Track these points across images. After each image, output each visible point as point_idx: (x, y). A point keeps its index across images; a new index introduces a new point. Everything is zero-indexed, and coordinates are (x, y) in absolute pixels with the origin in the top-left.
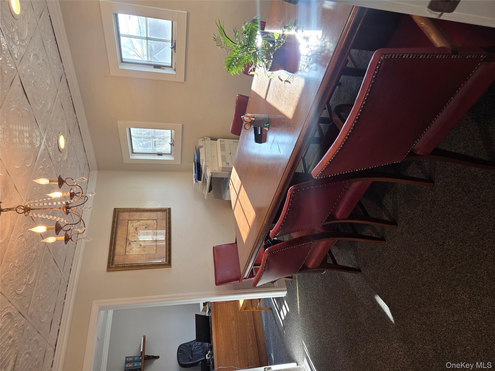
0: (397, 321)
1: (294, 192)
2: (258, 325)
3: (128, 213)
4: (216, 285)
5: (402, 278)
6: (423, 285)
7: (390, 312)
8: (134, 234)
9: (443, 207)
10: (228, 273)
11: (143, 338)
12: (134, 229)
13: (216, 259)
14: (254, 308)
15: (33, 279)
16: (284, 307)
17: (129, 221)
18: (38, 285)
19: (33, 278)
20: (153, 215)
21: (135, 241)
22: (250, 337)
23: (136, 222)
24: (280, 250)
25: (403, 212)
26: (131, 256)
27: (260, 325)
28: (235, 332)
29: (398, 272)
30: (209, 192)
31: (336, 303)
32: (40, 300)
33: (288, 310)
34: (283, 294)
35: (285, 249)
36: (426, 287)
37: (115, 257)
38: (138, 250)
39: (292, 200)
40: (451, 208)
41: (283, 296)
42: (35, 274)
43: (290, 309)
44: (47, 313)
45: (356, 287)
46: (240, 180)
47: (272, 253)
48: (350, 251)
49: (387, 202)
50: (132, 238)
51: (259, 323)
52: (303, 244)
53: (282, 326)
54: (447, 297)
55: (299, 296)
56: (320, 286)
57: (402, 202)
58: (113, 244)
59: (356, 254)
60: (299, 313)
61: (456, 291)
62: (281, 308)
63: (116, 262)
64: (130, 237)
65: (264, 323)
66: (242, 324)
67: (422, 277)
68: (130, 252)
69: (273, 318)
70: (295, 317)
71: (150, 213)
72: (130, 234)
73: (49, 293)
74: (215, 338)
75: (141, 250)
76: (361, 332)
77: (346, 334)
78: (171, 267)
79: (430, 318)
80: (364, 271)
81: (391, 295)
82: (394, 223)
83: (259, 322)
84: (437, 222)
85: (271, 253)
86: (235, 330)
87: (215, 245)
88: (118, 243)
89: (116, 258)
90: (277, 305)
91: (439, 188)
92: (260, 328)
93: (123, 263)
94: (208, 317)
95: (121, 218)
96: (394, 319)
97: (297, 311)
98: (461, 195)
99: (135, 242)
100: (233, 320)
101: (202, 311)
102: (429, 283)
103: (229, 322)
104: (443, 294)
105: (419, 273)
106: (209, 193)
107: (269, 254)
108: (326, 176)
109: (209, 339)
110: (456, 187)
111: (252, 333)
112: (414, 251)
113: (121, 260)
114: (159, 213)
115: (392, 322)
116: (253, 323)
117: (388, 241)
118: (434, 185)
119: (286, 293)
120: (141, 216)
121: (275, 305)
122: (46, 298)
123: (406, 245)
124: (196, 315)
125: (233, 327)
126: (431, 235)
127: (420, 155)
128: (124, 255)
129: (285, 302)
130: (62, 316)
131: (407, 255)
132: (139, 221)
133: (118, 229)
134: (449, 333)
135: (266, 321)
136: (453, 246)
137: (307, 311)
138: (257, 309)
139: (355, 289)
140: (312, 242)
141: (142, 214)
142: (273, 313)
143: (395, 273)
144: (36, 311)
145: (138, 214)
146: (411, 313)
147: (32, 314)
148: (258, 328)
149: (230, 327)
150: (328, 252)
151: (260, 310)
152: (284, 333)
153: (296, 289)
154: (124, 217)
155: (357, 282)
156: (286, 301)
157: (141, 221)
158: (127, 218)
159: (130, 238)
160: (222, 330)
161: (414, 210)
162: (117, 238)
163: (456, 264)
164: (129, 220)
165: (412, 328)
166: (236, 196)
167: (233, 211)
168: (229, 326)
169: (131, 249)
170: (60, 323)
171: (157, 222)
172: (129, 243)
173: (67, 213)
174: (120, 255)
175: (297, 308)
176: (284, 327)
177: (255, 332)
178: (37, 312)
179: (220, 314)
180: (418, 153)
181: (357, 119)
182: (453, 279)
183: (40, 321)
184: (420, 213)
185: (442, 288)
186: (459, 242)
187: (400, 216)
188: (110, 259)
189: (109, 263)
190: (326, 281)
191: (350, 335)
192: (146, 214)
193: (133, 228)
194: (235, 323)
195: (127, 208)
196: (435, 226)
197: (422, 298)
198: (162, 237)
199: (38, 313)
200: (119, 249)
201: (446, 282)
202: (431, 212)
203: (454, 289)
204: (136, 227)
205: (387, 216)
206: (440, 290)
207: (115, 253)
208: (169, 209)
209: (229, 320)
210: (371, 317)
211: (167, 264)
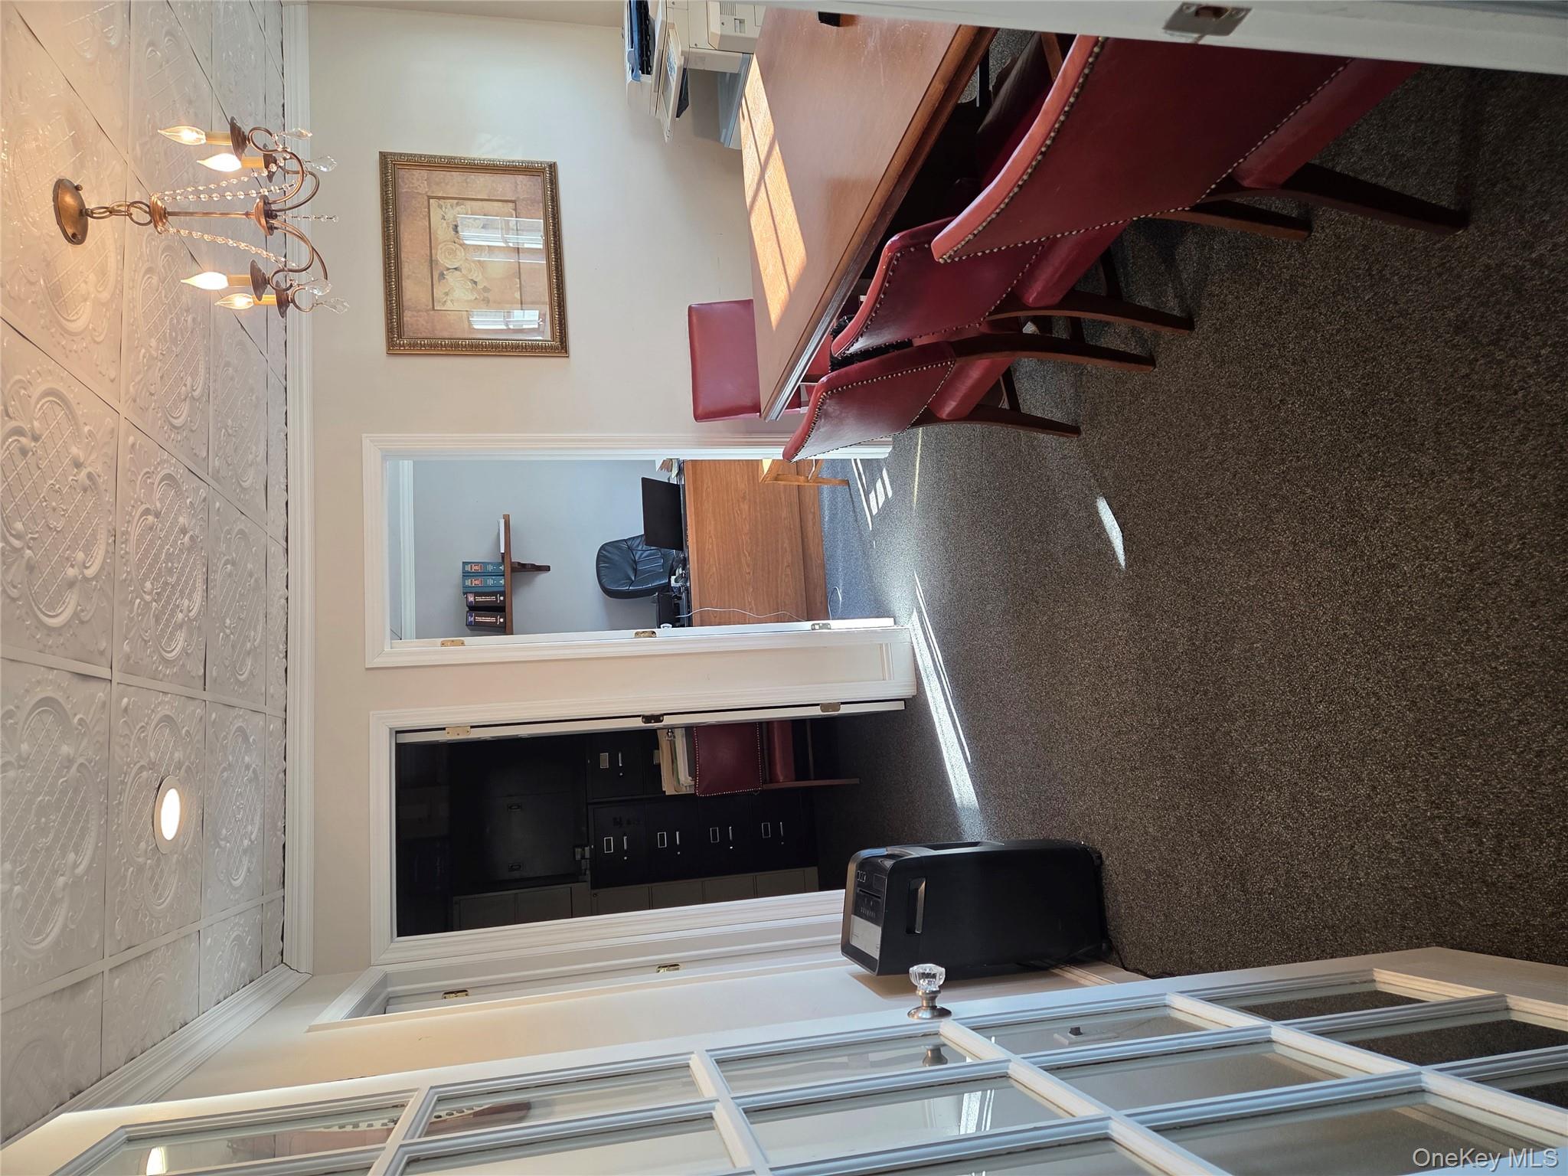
0: (1130, 566)
1: (899, 255)
2: (810, 517)
3: (424, 173)
4: (696, 420)
5: (1167, 470)
6: (1208, 495)
7: (1121, 543)
8: (451, 246)
9: (1309, 308)
10: (729, 391)
11: (503, 520)
12: (451, 229)
13: (697, 344)
14: (802, 478)
15: (200, 385)
16: (879, 484)
17: (431, 200)
18: (217, 396)
19: (201, 382)
20: (504, 185)
21: (455, 269)
22: (786, 545)
23: (452, 206)
24: (857, 383)
25: (1217, 295)
26: (449, 315)
27: (814, 517)
28: (747, 528)
29: (1163, 454)
30: (678, 116)
31: (1006, 499)
32: (229, 435)
33: (890, 494)
34: (882, 452)
35: (872, 380)
36: (1213, 500)
37: (405, 314)
38: (469, 299)
39: (891, 274)
40: (1325, 315)
41: (882, 457)
42: (203, 371)
43: (894, 493)
44: (251, 465)
45: (1059, 470)
46: (772, 118)
47: (837, 390)
48: (1064, 373)
49: (1186, 254)
50: (445, 257)
51: (814, 513)
52: (925, 368)
53: (871, 529)
54: (1249, 532)
55: (920, 464)
56: (976, 449)
57: (1222, 265)
58: (393, 274)
59: (1079, 384)
60: (914, 506)
61: (1271, 523)
62: (872, 484)
63: (408, 331)
64: (439, 252)
65: (827, 513)
66: (768, 512)
67: (1211, 475)
68: (445, 301)
69: (849, 506)
70: (903, 514)
71: (492, 178)
72: (440, 243)
73: (247, 415)
74: (695, 541)
75: (476, 299)
76: (1049, 575)
77: (1014, 575)
78: (568, 357)
79: (1200, 571)
80: (1086, 433)
81: (1134, 505)
82: (1186, 323)
83: (812, 510)
84: (1284, 344)
85: (832, 392)
86: (748, 526)
87: (695, 301)
88: (406, 270)
89: (408, 319)
90: (863, 477)
91: (1318, 248)
92: (814, 524)
93: (429, 335)
94: (677, 487)
95: (404, 189)
96: (1125, 560)
97: (911, 501)
98: (1359, 284)
99: (457, 273)
100: (745, 500)
101: (661, 468)
102: (1221, 494)
103: (733, 504)
104: (1243, 524)
105: (1207, 464)
106: (677, 119)
107: (827, 393)
108: (969, 256)
109: (679, 543)
110: (1357, 258)
111: (794, 536)
112: (1213, 408)
113: (424, 323)
114: (520, 178)
115: (1120, 565)
116: (796, 509)
117: (1161, 366)
118: (1309, 237)
119: (889, 449)
120: (465, 184)
121: (859, 474)
122: (242, 427)
123: (1198, 387)
124: (643, 479)
125: (744, 517)
126: (1261, 374)
127: (1250, 189)
128: (428, 311)
129: (885, 473)
130: (287, 470)
131: (1195, 415)
132: (460, 201)
133: (402, 227)
134: (1229, 609)
135: (831, 509)
136: (1299, 415)
137: (935, 504)
138: (808, 481)
139: (1057, 473)
140: (949, 363)
141: (468, 180)
142: (851, 494)
143: (1155, 454)
144: (227, 462)
145: (456, 177)
146: (1165, 553)
147: (218, 472)
148: (810, 523)
149: (734, 517)
150: (1003, 376)
151: (817, 483)
152: (872, 546)
153: (917, 444)
154: (413, 184)
155: (1064, 457)
156: (887, 469)
157: (469, 202)
158: (424, 189)
159: (443, 259)
160: (713, 522)
161: (1243, 298)
162: (403, 256)
163: (1292, 460)
164: (429, 198)
165: (1157, 586)
166: (759, 168)
167: (746, 214)
168: (734, 514)
169: (447, 294)
170: (287, 486)
171: (515, 210)
172: (438, 272)
173: (271, 229)
174: (419, 311)
175: (912, 493)
176: (875, 533)
177: (802, 534)
178: (229, 465)
179: (709, 484)
180: (1246, 183)
181: (1042, 153)
182: (1274, 495)
183: (241, 486)
184: (1255, 308)
185: (1245, 510)
186: (1315, 408)
187: (1207, 304)
188: (391, 320)
189: (390, 330)
190: (992, 440)
191: (1024, 578)
192: (482, 183)
193: (445, 225)
194: (750, 508)
195: (421, 156)
196: (1277, 352)
197: (1198, 525)
198: (535, 240)
199: (231, 467)
200: (413, 291)
201: (1257, 498)
202: (1280, 313)
203: (1270, 517)
204: (454, 223)
205: (1176, 296)
206: (1240, 514)
207: (402, 301)
208: (553, 167)
209: (732, 500)
210: (1079, 547)
211: (556, 348)
